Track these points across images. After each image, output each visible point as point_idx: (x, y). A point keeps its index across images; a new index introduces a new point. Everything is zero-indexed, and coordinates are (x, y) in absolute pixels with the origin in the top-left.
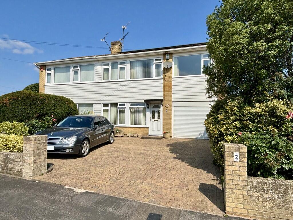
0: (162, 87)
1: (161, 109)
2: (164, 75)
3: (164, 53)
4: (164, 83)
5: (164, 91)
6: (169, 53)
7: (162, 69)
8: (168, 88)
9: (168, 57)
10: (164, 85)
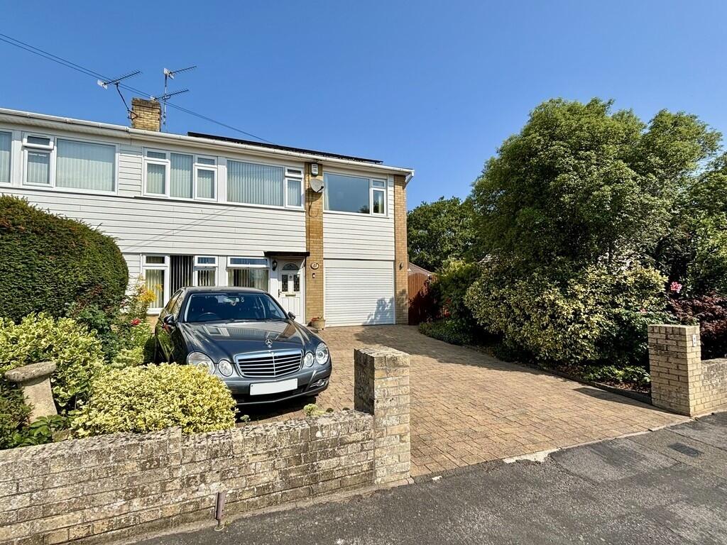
0: (304, 229)
1: (301, 273)
2: (307, 204)
3: (309, 160)
4: (308, 221)
5: (308, 236)
6: (318, 164)
7: (303, 192)
8: (314, 231)
9: (315, 170)
10: (308, 224)
